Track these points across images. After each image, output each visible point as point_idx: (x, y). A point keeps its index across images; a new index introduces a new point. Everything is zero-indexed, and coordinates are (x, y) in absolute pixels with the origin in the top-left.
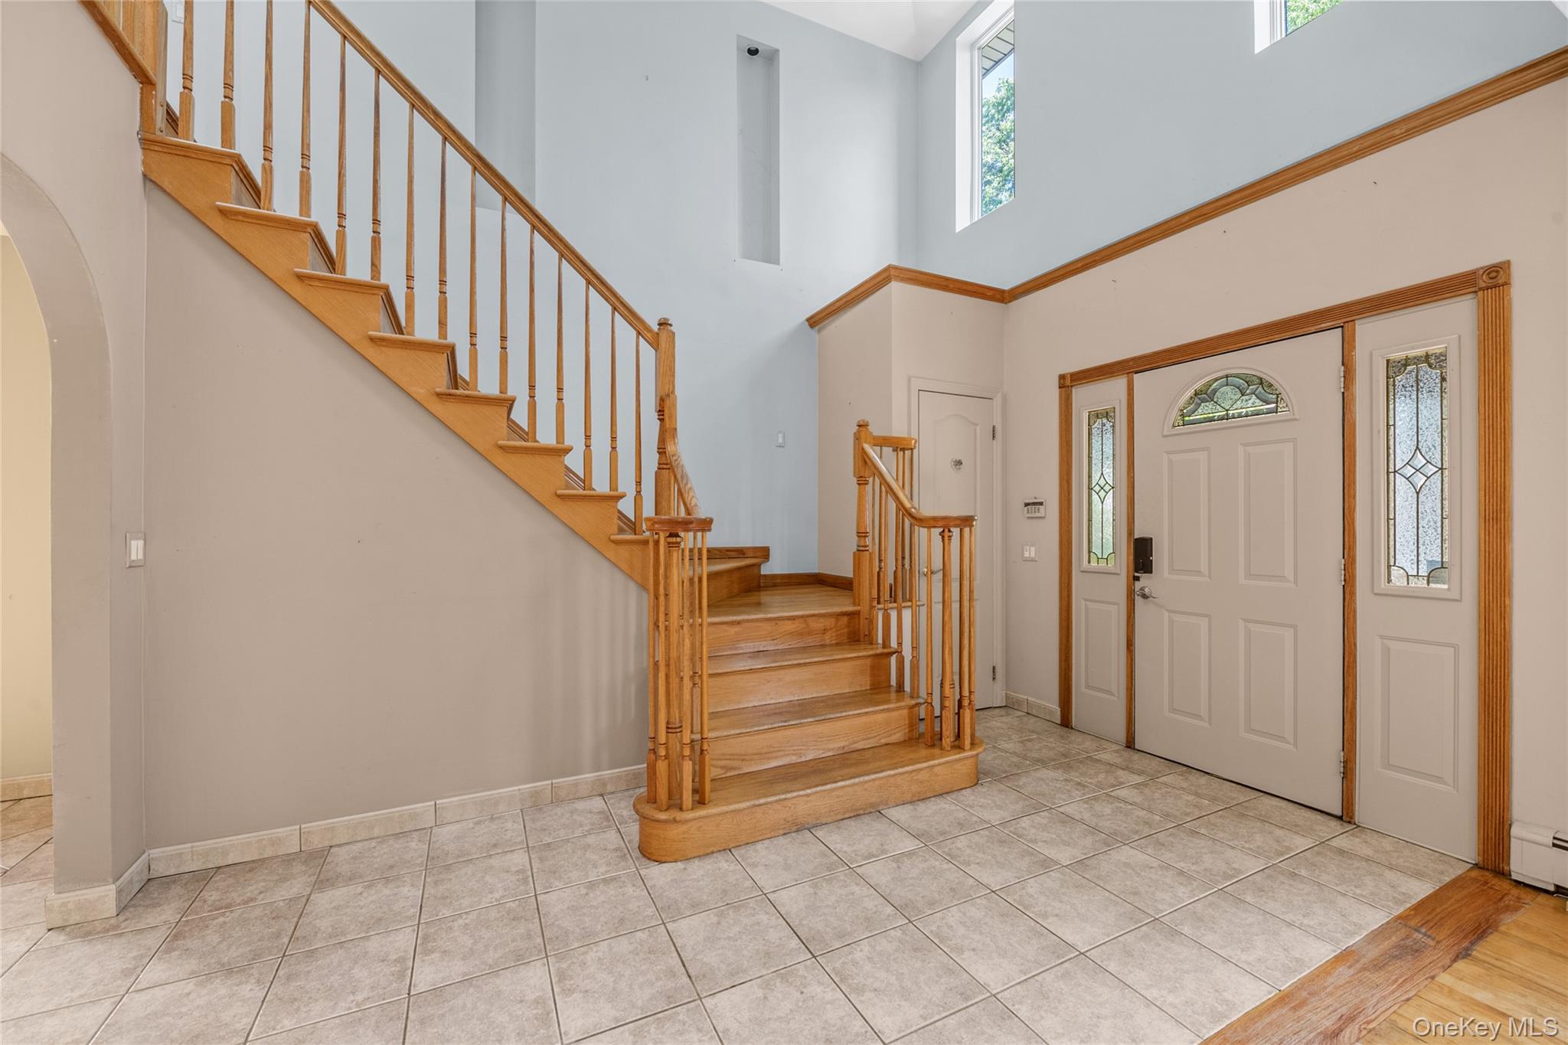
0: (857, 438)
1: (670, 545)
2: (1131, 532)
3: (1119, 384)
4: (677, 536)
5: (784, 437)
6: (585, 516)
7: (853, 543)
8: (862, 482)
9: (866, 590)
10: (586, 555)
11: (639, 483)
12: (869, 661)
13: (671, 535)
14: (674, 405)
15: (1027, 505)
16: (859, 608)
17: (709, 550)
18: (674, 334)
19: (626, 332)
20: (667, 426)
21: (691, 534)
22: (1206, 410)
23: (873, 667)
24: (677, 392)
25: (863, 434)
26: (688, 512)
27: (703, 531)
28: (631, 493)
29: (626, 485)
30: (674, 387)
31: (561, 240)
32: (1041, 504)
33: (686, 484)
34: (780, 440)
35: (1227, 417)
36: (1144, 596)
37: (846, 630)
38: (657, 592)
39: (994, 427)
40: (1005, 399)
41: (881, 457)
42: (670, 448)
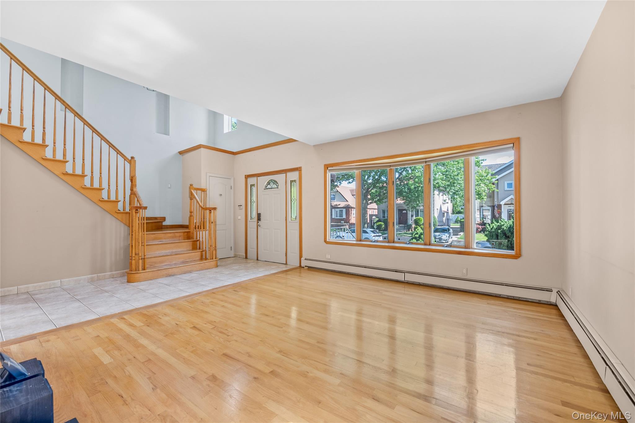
0: (190, 188)
1: (136, 212)
2: (257, 212)
3: (255, 178)
4: (138, 210)
5: (171, 185)
6: (107, 206)
7: (189, 214)
8: (191, 199)
9: (192, 226)
10: (108, 216)
11: (125, 198)
12: (191, 242)
13: (136, 210)
14: (136, 179)
15: (239, 206)
16: (190, 231)
17: (146, 218)
18: (136, 160)
19: (121, 160)
20: (134, 184)
21: (141, 210)
22: (269, 186)
23: (193, 244)
24: (136, 175)
25: (191, 188)
26: (140, 205)
27: (145, 209)
28: (122, 200)
29: (121, 198)
30: (135, 174)
31: (102, 135)
32: (241, 206)
33: (140, 198)
34: (169, 186)
35: (272, 188)
36: (260, 226)
37: (186, 236)
38: (129, 225)
39: (231, 186)
40: (234, 179)
41: (197, 195)
42: (134, 190)
